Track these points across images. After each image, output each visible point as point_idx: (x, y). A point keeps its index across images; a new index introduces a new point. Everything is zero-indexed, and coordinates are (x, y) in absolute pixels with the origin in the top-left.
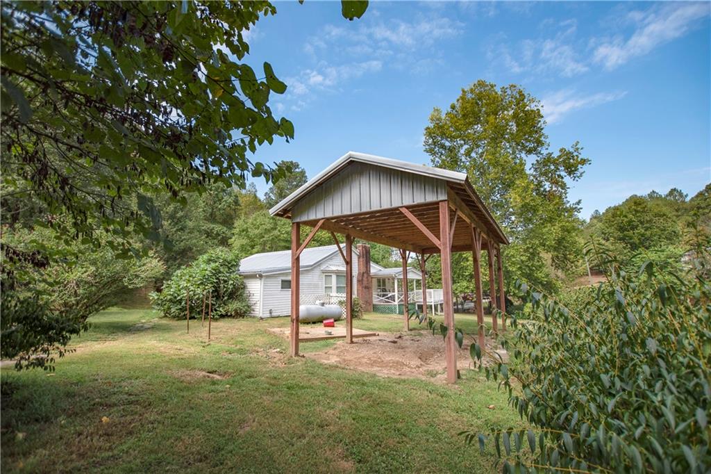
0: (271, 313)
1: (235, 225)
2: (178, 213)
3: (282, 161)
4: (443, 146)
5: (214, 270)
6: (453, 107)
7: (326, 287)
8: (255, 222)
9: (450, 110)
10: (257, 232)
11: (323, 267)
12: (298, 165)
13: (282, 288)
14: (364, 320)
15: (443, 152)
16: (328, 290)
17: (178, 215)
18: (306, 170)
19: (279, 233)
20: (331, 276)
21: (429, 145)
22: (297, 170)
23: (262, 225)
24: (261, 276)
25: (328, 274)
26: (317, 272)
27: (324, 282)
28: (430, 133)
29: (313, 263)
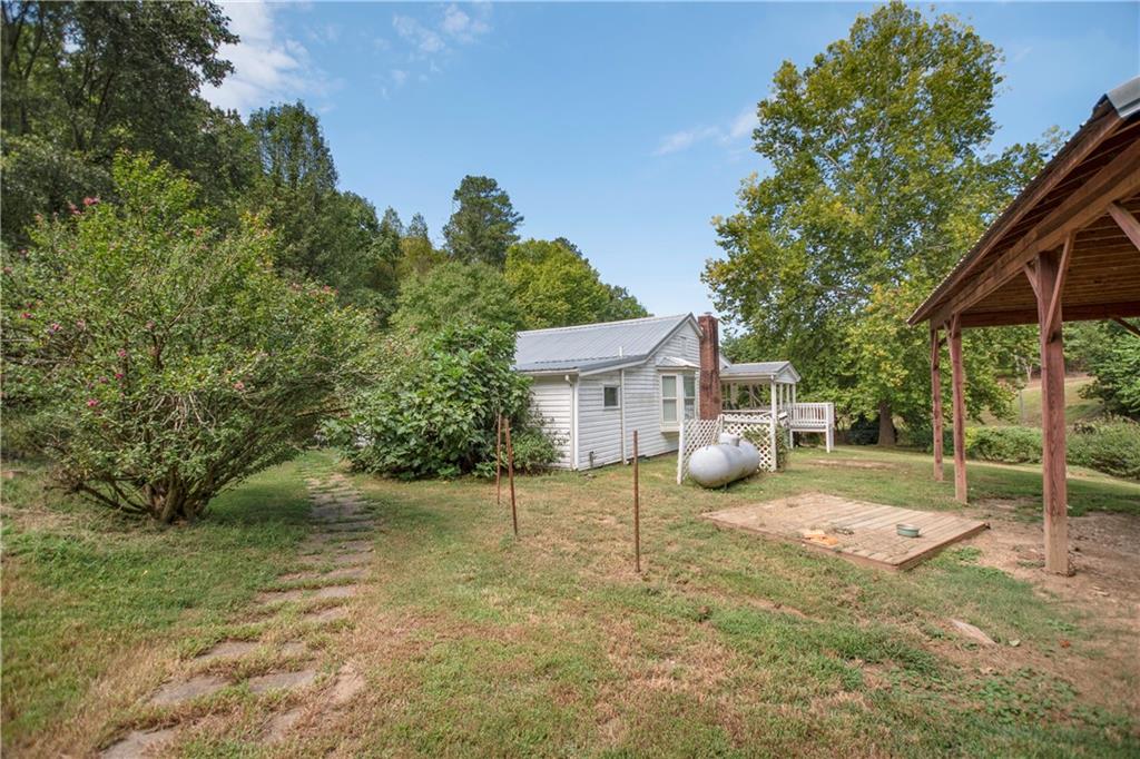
0: (591, 459)
1: (403, 288)
2: (318, 254)
3: (468, 177)
4: (790, 139)
5: (478, 365)
6: (819, 62)
7: (665, 401)
8: (438, 283)
9: (813, 66)
10: (446, 300)
11: (659, 361)
12: (495, 185)
13: (606, 404)
14: (791, 471)
15: (791, 150)
16: (670, 406)
17: (319, 258)
18: (509, 193)
19: (484, 303)
20: (674, 377)
21: (763, 138)
22: (494, 193)
23: (452, 287)
24: (574, 378)
25: (668, 374)
26: (650, 371)
27: (661, 391)
28: (771, 112)
29: (647, 352)
